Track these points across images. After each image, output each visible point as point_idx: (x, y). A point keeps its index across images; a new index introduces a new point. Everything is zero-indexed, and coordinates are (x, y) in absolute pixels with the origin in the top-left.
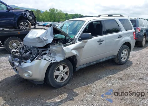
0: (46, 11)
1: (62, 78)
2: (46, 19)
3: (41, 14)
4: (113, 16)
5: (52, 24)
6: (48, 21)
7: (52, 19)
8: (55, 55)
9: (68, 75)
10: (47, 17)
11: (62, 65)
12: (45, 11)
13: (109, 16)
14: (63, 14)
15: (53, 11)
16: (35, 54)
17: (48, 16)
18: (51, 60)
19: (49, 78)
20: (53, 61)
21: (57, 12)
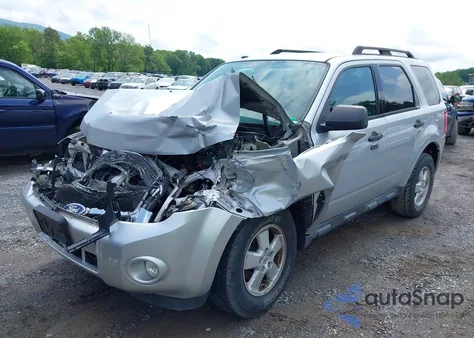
0: (79, 34)
1: (265, 279)
2: (79, 62)
3: (61, 44)
4: (391, 55)
5: (108, 78)
6: (87, 68)
7: (101, 64)
8: (249, 189)
9: (281, 266)
10: (81, 56)
11: (268, 227)
12: (74, 34)
13: (383, 52)
14: (137, 47)
15: (102, 37)
16: (157, 185)
17: (87, 53)
18: (239, 210)
19: (228, 283)
20: (246, 215)
21: (117, 42)
